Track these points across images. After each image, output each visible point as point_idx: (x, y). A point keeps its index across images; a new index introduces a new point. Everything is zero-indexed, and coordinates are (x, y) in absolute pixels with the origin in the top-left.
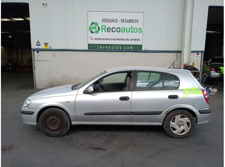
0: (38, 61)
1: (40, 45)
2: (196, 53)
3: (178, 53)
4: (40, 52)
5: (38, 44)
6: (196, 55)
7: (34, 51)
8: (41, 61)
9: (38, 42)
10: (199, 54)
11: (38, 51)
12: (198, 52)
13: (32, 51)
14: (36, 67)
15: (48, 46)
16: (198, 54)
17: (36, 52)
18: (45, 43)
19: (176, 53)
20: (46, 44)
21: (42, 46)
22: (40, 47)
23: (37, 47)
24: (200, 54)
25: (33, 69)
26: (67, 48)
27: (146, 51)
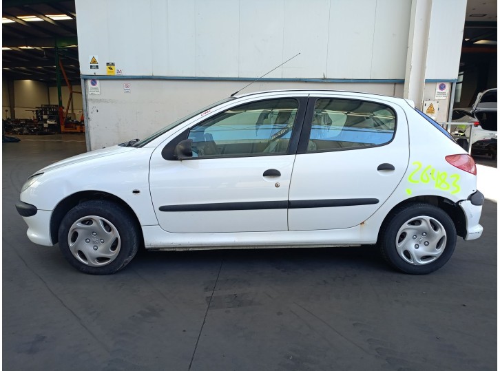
0: (93, 101)
1: (97, 67)
2: (438, 85)
3: (397, 86)
4: (98, 82)
6: (438, 90)
7: (85, 80)
8: (99, 101)
9: (94, 61)
10: (445, 87)
11: (94, 79)
12: (442, 84)
13: (82, 81)
14: (90, 115)
15: (115, 68)
16: (442, 87)
17: (89, 82)
18: (108, 64)
19: (392, 86)
20: (110, 65)
21: (103, 70)
22: (98, 72)
23: (92, 72)
24: (448, 86)
25: (85, 120)
26: (155, 75)
27: (325, 81)
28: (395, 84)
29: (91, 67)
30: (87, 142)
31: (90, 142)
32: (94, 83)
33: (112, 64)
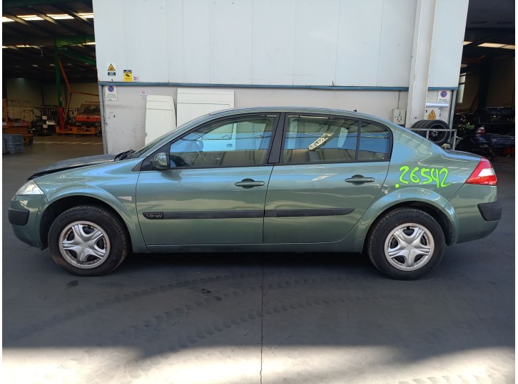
0: (110, 106)
1: (115, 74)
2: (440, 93)
3: (402, 93)
4: (115, 88)
5: (111, 71)
6: (440, 97)
7: (103, 86)
8: (117, 107)
9: (111, 68)
10: (446, 94)
11: (111, 86)
12: (443, 91)
13: (100, 87)
14: (107, 121)
15: (132, 75)
16: (443, 95)
17: (106, 89)
18: (125, 71)
19: (398, 93)
20: (127, 72)
21: (120, 77)
22: (116, 79)
23: (109, 79)
24: (449, 93)
25: (103, 125)
26: (171, 81)
27: (334, 88)
28: (400, 91)
29: (109, 74)
30: (104, 147)
31: (107, 147)
32: (111, 89)
33: (130, 71)
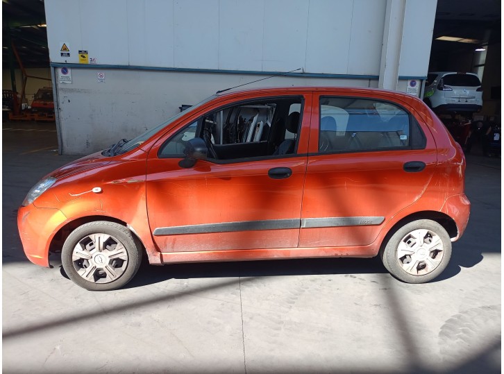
0: (65, 90)
1: (68, 54)
2: (409, 82)
3: (372, 82)
4: (69, 70)
5: (65, 51)
6: (409, 86)
7: (55, 68)
8: (72, 90)
9: (65, 48)
10: (415, 84)
11: (65, 67)
12: (413, 80)
13: (52, 69)
14: (61, 106)
15: (89, 57)
16: (413, 84)
17: (59, 71)
18: (80, 51)
19: (368, 81)
20: (83, 53)
21: (75, 58)
22: (70, 60)
23: (62, 60)
24: (418, 83)
25: (56, 110)
26: (131, 64)
27: (304, 75)
28: (370, 80)
29: (62, 54)
30: (58, 134)
31: (61, 134)
32: (65, 71)
33: (85, 52)
